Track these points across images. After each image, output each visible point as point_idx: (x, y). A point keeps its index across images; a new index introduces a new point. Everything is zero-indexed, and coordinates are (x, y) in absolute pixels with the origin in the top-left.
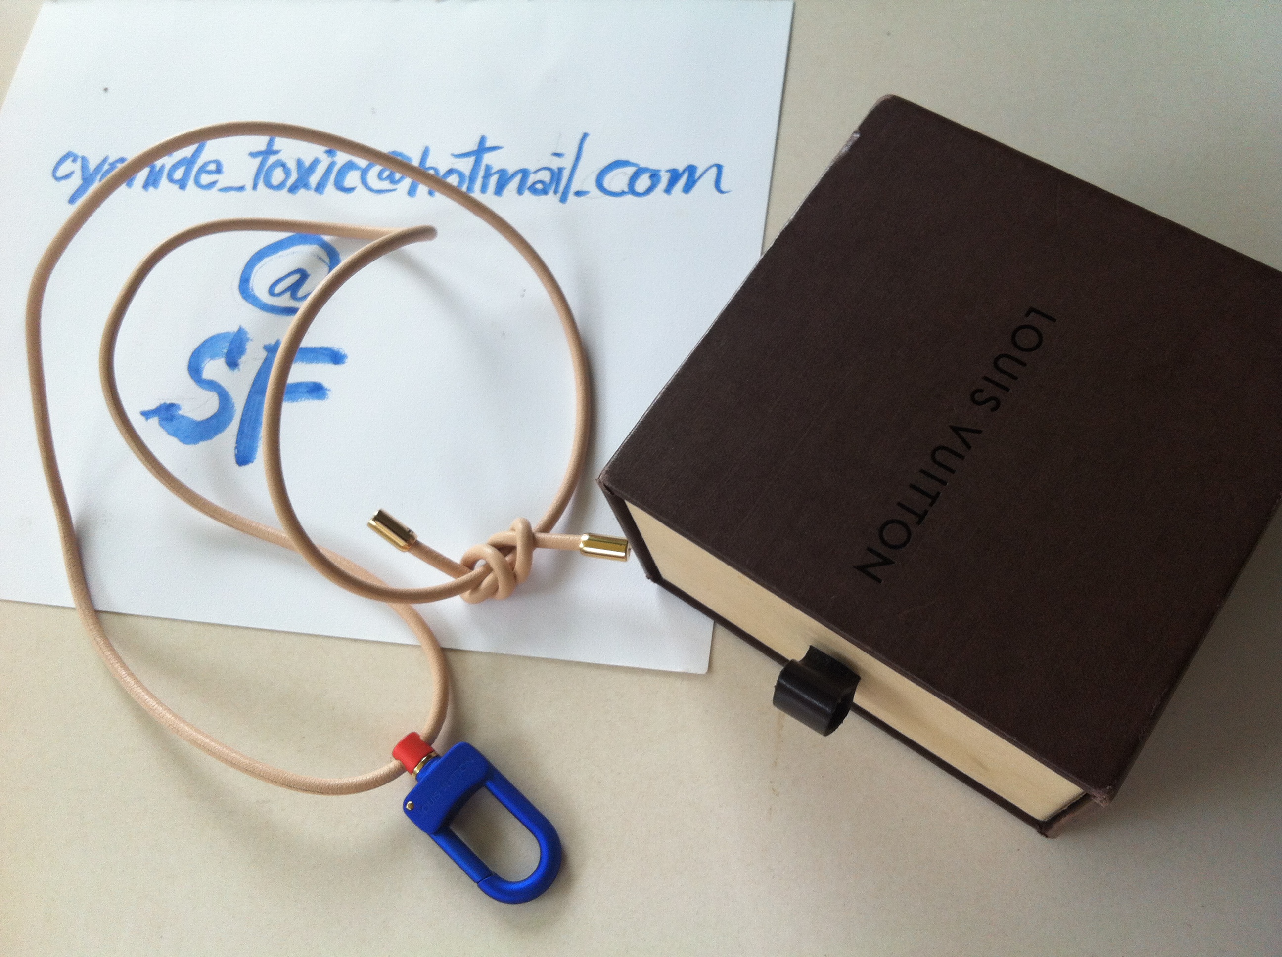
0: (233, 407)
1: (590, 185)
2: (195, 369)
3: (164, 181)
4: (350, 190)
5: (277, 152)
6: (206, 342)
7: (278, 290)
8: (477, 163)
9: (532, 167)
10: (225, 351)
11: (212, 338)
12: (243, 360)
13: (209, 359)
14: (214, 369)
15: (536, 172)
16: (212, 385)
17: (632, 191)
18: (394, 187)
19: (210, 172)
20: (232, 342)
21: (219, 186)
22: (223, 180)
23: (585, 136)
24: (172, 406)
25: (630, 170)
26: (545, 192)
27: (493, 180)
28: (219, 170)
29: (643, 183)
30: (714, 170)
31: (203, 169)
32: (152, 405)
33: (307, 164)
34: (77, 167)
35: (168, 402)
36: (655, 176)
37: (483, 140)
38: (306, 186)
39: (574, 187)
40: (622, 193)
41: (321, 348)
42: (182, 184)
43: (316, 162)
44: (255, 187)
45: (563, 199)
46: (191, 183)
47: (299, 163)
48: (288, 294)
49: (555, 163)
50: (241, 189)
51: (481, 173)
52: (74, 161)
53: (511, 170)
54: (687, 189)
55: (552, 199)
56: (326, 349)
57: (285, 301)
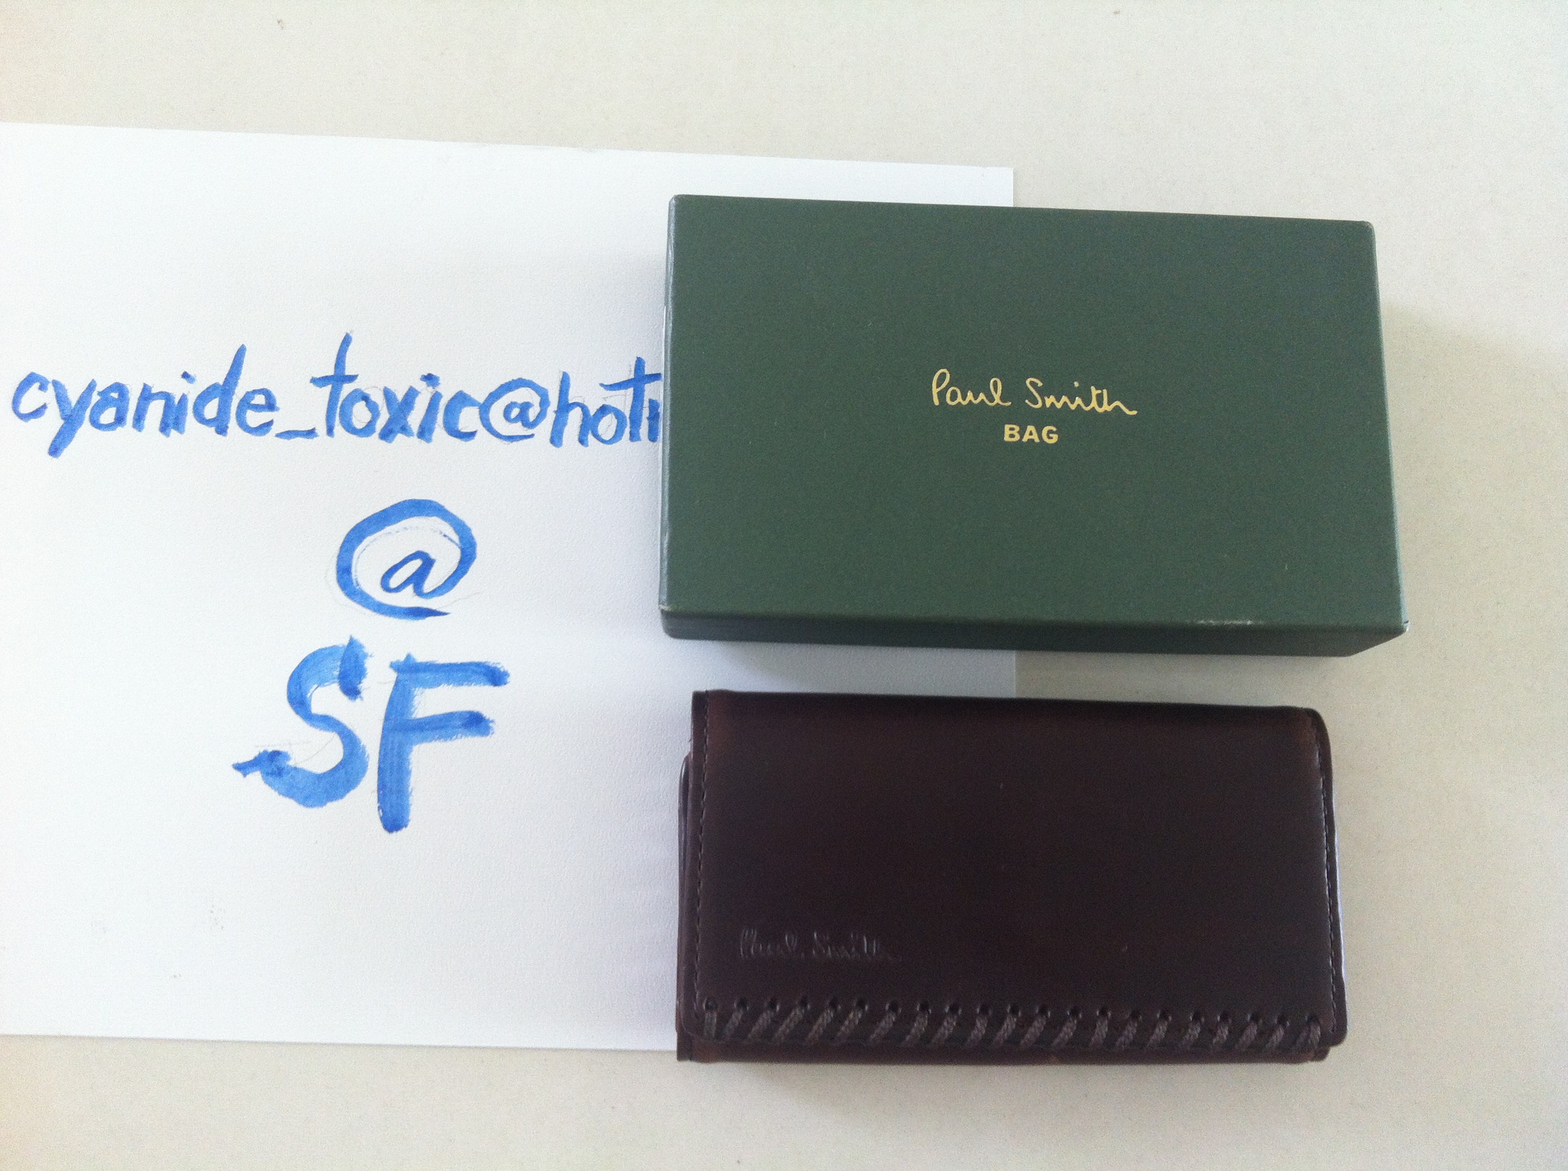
0: (364, 752)
2: (299, 702)
3: (190, 419)
4: (471, 435)
5: (352, 378)
6: (305, 662)
7: (395, 581)
8: (638, 397)
10: (336, 673)
11: (314, 655)
12: (365, 685)
13: (316, 686)
14: (326, 699)
16: (327, 722)
18: (529, 432)
19: (257, 408)
20: (343, 661)
21: (276, 429)
22: (282, 421)
24: (277, 753)
28: (270, 406)
31: (246, 403)
32: (250, 757)
33: (400, 397)
34: (49, 397)
35: (270, 750)
37: (640, 365)
38: (405, 430)
41: (470, 664)
42: (220, 426)
44: (330, 431)
46: (233, 423)
47: (388, 394)
48: (410, 588)
50: (311, 433)
51: (646, 413)
52: (43, 387)
56: (478, 665)
57: (407, 598)
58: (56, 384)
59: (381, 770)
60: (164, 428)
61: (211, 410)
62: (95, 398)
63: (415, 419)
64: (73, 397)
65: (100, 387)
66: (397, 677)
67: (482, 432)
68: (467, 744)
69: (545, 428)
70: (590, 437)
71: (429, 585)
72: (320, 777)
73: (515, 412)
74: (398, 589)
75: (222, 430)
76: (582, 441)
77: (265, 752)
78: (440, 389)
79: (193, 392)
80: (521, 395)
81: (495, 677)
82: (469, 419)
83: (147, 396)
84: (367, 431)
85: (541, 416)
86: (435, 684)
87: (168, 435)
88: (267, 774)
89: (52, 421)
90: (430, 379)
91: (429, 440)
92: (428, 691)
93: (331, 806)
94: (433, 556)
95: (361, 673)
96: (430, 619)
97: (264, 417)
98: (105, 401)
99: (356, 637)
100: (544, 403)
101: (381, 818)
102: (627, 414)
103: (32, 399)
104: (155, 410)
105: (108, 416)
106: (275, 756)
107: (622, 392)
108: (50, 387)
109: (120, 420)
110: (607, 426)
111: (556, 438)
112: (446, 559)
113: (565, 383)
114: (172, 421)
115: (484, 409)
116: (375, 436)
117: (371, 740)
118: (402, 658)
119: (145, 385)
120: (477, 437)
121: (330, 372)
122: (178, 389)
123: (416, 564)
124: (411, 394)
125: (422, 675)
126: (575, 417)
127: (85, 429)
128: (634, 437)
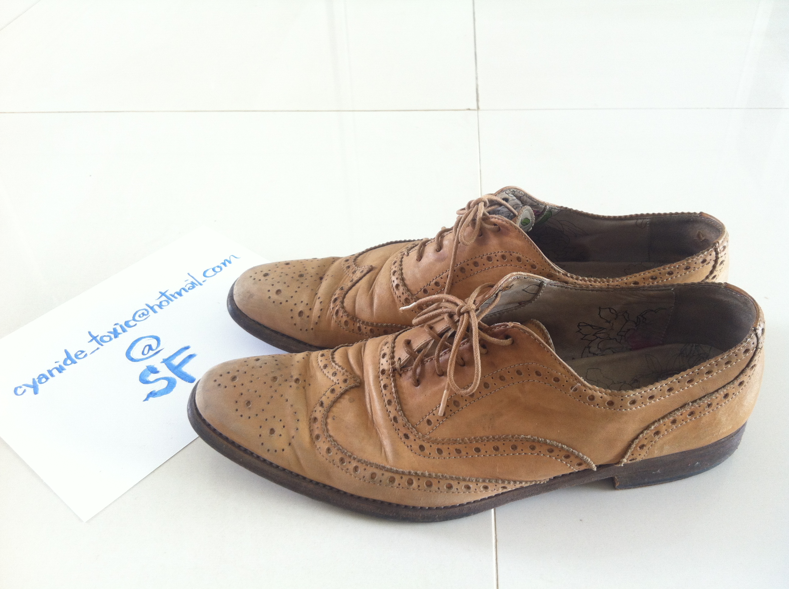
0: (172, 378)
1: (205, 278)
2: (146, 382)
3: (65, 367)
4: (136, 325)
5: (98, 336)
6: (140, 376)
7: (146, 352)
8: (166, 296)
9: (184, 287)
10: (149, 373)
11: (141, 374)
12: (158, 370)
13: (147, 378)
14: (152, 377)
15: (186, 286)
16: (157, 380)
17: (217, 272)
18: (148, 315)
19: (80, 354)
20: (149, 370)
21: (88, 354)
22: (88, 352)
23: (189, 274)
24: (151, 392)
25: (211, 270)
26: (193, 287)
27: (176, 295)
28: (82, 352)
29: (218, 269)
30: (232, 257)
31: (76, 356)
32: (145, 397)
33: (112, 331)
34: (24, 388)
35: (149, 393)
36: (218, 267)
37: (160, 293)
38: (119, 334)
39: (201, 282)
40: (215, 274)
41: (178, 351)
42: (74, 362)
43: (115, 330)
44: (102, 345)
45: (201, 284)
46: (77, 360)
47: (108, 332)
48: (150, 351)
49: (189, 282)
50: (98, 349)
51: (171, 297)
52: (20, 387)
53: (178, 291)
54: (230, 262)
55: (198, 288)
57: (151, 353)
59: (179, 377)
60: (60, 372)
61: (69, 362)
63: (119, 330)
64: (31, 384)
66: (165, 364)
67: (138, 323)
68: (193, 361)
69: (151, 311)
70: (163, 307)
71: (154, 347)
72: (167, 387)
74: (148, 353)
75: (75, 363)
79: (61, 363)
80: (140, 313)
81: (187, 348)
84: (111, 339)
85: (148, 312)
86: (175, 358)
88: (153, 396)
91: (127, 331)
92: (174, 360)
94: (150, 344)
95: (156, 369)
96: (161, 352)
97: (84, 354)
99: (147, 365)
100: (146, 310)
101: (189, 382)
102: (167, 299)
103: (20, 391)
104: (55, 372)
105: (44, 380)
106: (151, 393)
107: (162, 297)
108: (23, 386)
109: (47, 379)
110: (164, 303)
111: (155, 312)
112: (154, 343)
113: (147, 305)
114: (60, 370)
115: (134, 319)
116: (114, 339)
117: (170, 374)
118: (162, 360)
119: (48, 371)
121: (91, 338)
122: (57, 365)
123: (147, 347)
125: (170, 359)
127: (40, 386)
128: (172, 301)
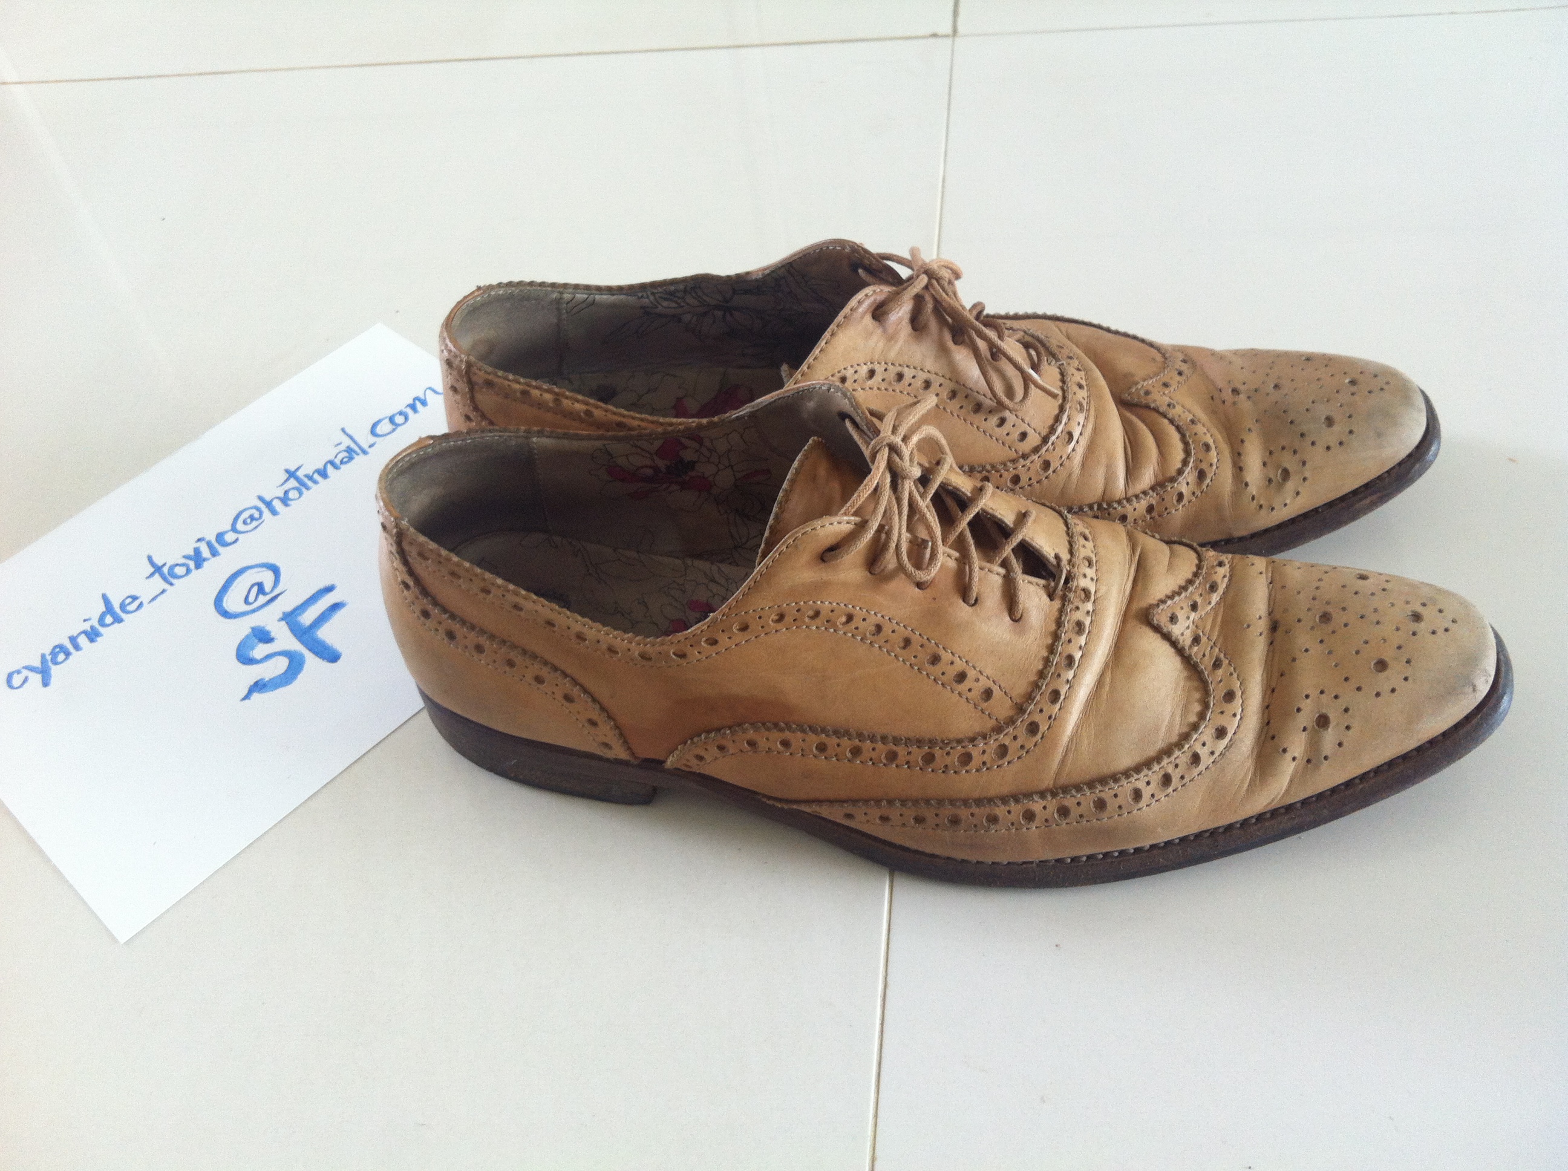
58: (24, 668)
59: (310, 650)
60: (92, 640)
61: (109, 619)
62: (49, 658)
63: (205, 552)
64: (37, 663)
65: (47, 651)
66: (287, 623)
67: (241, 536)
68: (339, 616)
69: (266, 513)
70: (289, 502)
71: (267, 589)
72: (286, 672)
73: (249, 521)
74: (256, 599)
75: (120, 621)
76: (286, 505)
77: (251, 686)
78: (207, 539)
79: (95, 622)
80: (245, 515)
81: (329, 589)
82: (229, 537)
83: (73, 640)
84: (188, 571)
85: (261, 513)
86: (305, 610)
87: (97, 641)
88: (260, 690)
89: (36, 679)
90: (199, 540)
91: (219, 554)
92: (303, 615)
93: (301, 676)
94: (260, 581)
95: (268, 633)
96: (280, 598)
97: (137, 603)
98: (54, 654)
99: (253, 626)
100: (257, 509)
101: (327, 662)
102: (298, 485)
103: (17, 680)
104: (83, 640)
105: (61, 657)
106: (256, 683)
107: (290, 481)
108: (23, 670)
109: (68, 654)
110: (293, 494)
111: (274, 512)
112: (267, 578)
113: (261, 498)
114: (92, 635)
115: (234, 530)
116: (194, 571)
117: (294, 645)
118: (281, 615)
119: (69, 637)
120: (240, 539)
121: (152, 570)
122: (87, 626)
123: (255, 589)
124: (197, 551)
125: (295, 613)
126: (277, 504)
127: (54, 670)
128: (308, 488)
